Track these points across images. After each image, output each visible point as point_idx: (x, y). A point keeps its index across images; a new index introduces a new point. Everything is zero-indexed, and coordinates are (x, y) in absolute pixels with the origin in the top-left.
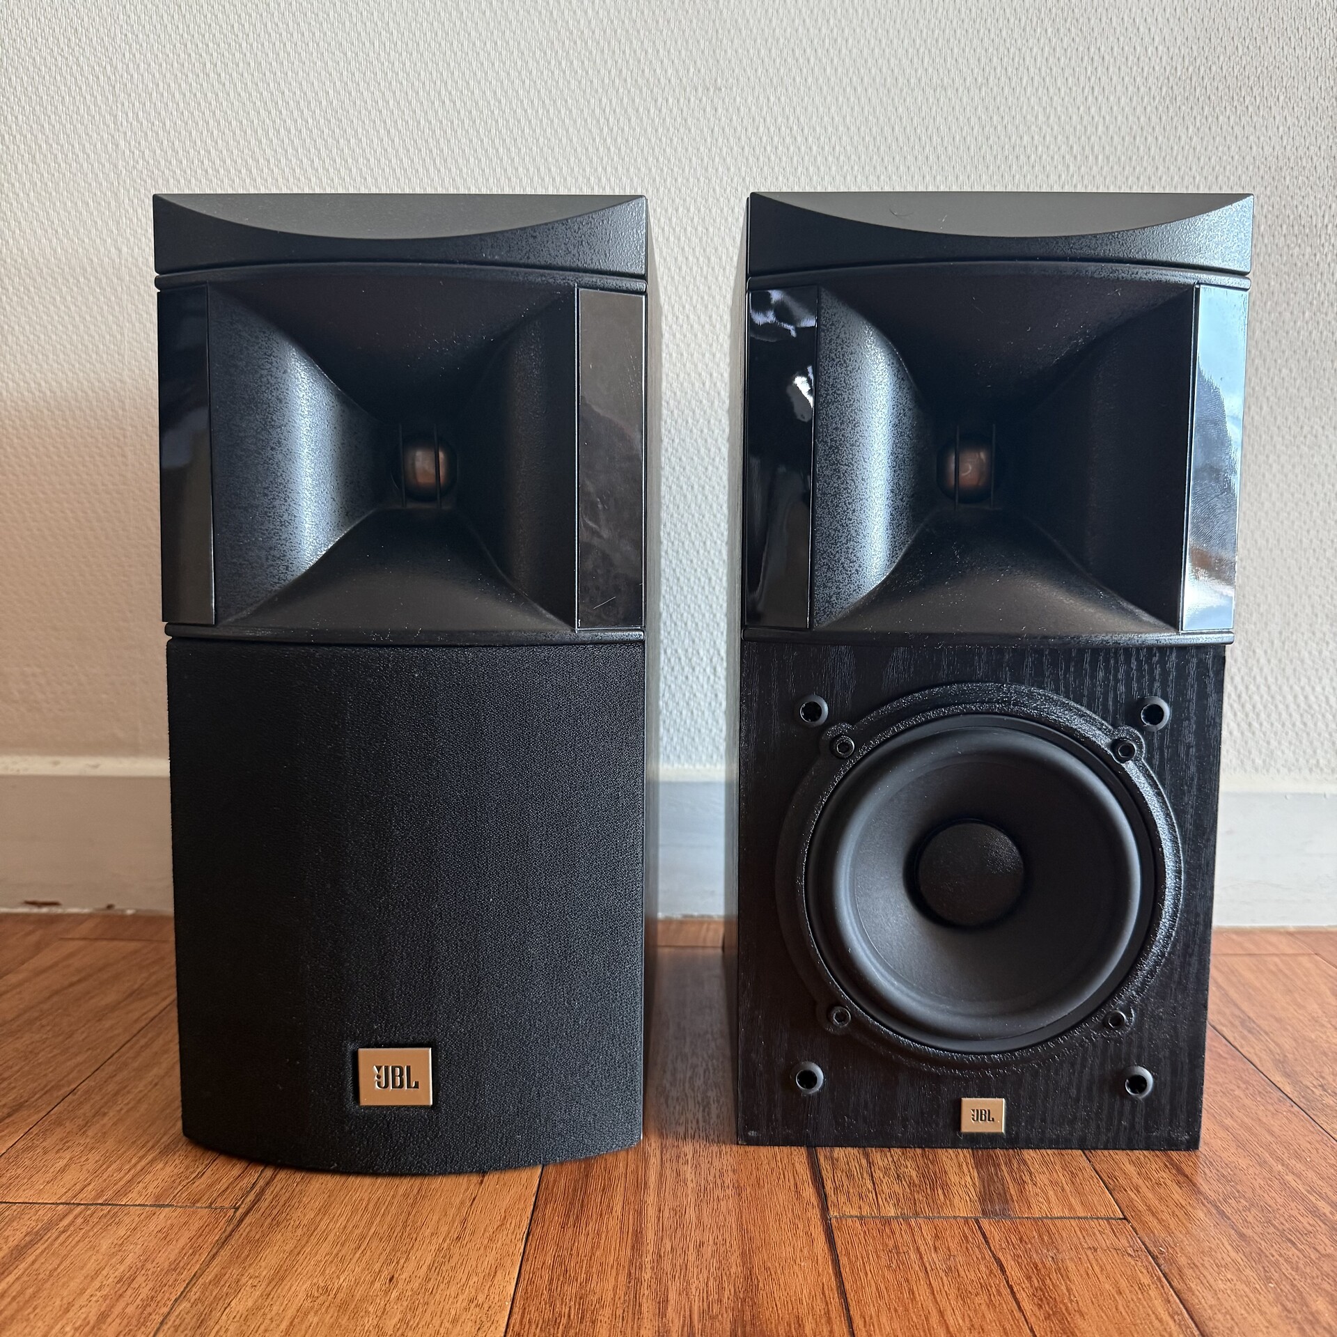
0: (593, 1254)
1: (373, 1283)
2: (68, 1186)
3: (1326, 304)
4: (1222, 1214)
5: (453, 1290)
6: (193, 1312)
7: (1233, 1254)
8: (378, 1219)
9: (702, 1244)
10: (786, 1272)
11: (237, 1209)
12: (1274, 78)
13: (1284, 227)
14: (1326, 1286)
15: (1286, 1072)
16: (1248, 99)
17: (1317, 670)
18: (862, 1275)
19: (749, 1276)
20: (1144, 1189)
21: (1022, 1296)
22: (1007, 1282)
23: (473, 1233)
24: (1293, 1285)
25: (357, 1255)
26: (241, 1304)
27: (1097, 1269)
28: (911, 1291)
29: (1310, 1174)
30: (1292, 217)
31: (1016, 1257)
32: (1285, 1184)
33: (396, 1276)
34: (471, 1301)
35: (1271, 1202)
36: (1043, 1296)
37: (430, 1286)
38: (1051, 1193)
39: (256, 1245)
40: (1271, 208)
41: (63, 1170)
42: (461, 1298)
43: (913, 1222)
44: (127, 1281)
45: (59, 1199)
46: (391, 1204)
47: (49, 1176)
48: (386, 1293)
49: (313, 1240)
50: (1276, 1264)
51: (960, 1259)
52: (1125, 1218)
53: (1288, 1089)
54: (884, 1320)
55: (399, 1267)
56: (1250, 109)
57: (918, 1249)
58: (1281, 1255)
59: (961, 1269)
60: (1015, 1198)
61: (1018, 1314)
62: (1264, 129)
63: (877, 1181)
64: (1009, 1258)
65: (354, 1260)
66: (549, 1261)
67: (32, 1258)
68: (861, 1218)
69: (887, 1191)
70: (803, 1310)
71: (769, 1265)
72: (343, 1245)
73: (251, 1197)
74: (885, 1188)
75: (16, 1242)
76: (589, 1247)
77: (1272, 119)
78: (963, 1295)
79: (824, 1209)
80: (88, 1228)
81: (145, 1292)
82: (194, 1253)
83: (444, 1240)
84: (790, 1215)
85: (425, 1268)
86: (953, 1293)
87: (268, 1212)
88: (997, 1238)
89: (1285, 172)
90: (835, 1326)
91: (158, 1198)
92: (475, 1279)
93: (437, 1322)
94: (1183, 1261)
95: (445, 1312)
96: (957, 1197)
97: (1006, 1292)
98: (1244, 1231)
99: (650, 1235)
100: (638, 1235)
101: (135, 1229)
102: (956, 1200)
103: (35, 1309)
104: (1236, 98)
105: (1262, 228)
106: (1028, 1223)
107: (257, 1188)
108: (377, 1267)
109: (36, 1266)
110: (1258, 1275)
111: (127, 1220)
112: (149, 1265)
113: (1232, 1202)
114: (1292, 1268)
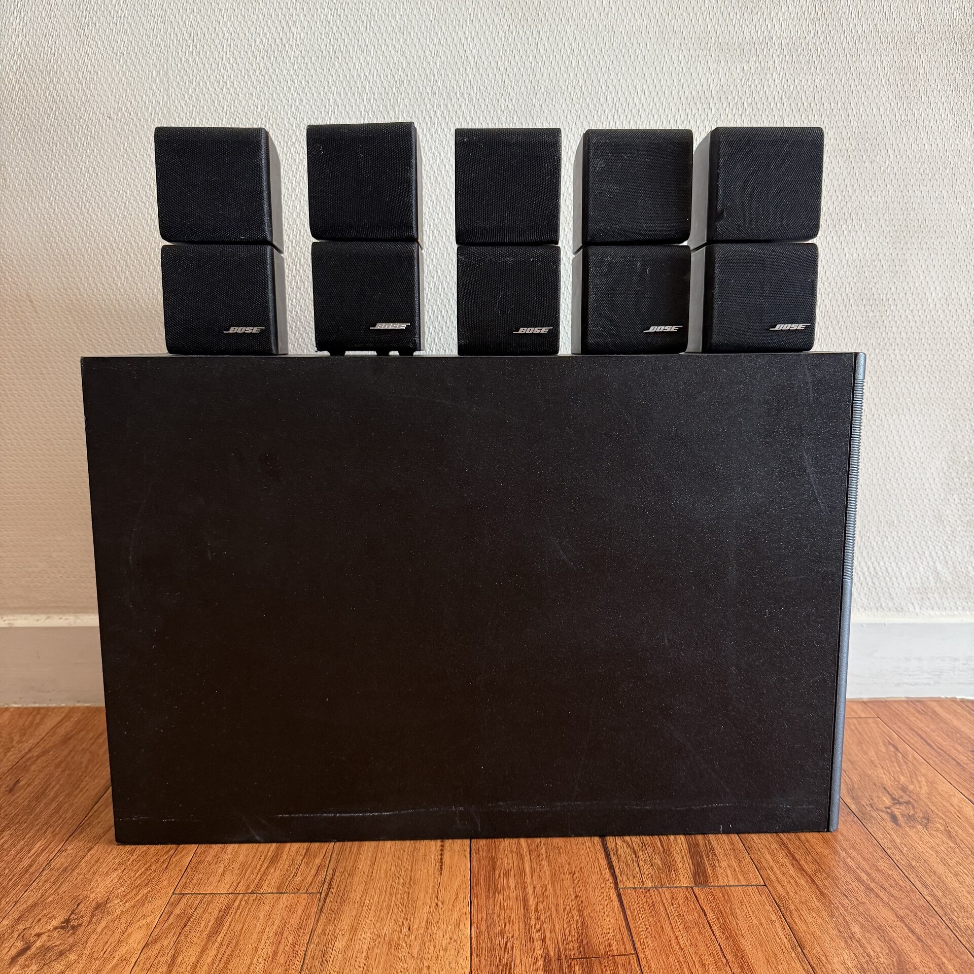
0: (505, 912)
1: (401, 931)
2: (230, 883)
3: (888, 344)
4: (813, 881)
5: (440, 934)
6: (318, 949)
7: (817, 903)
8: (394, 897)
9: (558, 905)
10: (601, 918)
11: (321, 893)
12: (859, 214)
13: (864, 300)
14: (860, 919)
15: (853, 797)
16: (844, 226)
17: (881, 553)
18: (638, 919)
19: (583, 921)
20: (775, 869)
21: (715, 928)
22: (708, 921)
23: (443, 903)
24: (844, 919)
25: (389, 917)
26: (340, 944)
27: (751, 913)
28: (662, 927)
29: (859, 858)
30: (868, 295)
31: (712, 908)
32: (846, 864)
33: (411, 927)
34: (451, 939)
35: (838, 874)
36: (725, 928)
37: (429, 931)
38: (729, 872)
39: (337, 913)
40: (856, 290)
41: (223, 874)
42: (445, 937)
43: (660, 890)
44: (279, 934)
45: (228, 890)
46: (398, 888)
47: (217, 878)
48: (409, 936)
49: (365, 910)
50: (837, 908)
51: (685, 909)
52: (765, 885)
53: (853, 807)
54: (650, 942)
55: (412, 922)
56: (845, 232)
57: (664, 904)
58: (840, 903)
59: (685, 915)
60: (711, 875)
61: (713, 937)
62: (853, 244)
63: (641, 868)
64: (708, 908)
65: (388, 920)
66: (484, 915)
67: (228, 924)
68: (634, 888)
69: (647, 873)
70: (611, 938)
71: (592, 915)
72: (380, 912)
73: (326, 886)
74: (645, 871)
75: (216, 916)
76: (502, 908)
77: (858, 238)
78: (687, 929)
79: (616, 884)
80: (249, 906)
81: (291, 939)
82: (307, 918)
83: (430, 907)
84: (599, 887)
85: (424, 922)
86: (682, 927)
87: (337, 895)
88: (702, 898)
89: (866, 269)
90: (627, 946)
91: (278, 888)
92: (450, 927)
93: (437, 950)
94: (792, 907)
95: (440, 945)
96: (682, 875)
97: (707, 926)
98: (823, 890)
99: (531, 901)
100: (525, 900)
101: (273, 906)
102: (682, 878)
103: (240, 950)
104: (837, 226)
105: (851, 301)
106: (717, 889)
107: (327, 881)
108: (400, 923)
109: (232, 927)
110: (828, 914)
111: (267, 902)
112: (287, 926)
113: (818, 874)
114: (845, 910)
